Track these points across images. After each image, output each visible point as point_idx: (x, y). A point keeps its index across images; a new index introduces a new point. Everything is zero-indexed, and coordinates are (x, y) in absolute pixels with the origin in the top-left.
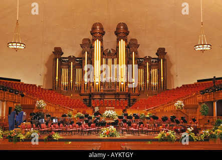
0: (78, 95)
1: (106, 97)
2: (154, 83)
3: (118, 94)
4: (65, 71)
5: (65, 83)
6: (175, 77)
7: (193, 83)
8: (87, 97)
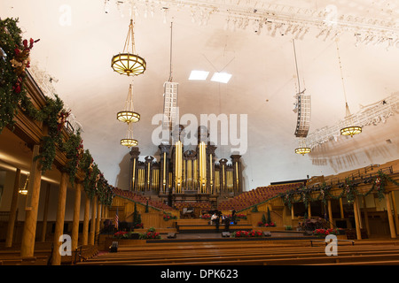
0: (156, 197)
1: (187, 198)
2: (230, 185)
3: (200, 196)
4: (141, 172)
5: (141, 183)
6: (246, 180)
7: (267, 186)
8: (166, 199)
